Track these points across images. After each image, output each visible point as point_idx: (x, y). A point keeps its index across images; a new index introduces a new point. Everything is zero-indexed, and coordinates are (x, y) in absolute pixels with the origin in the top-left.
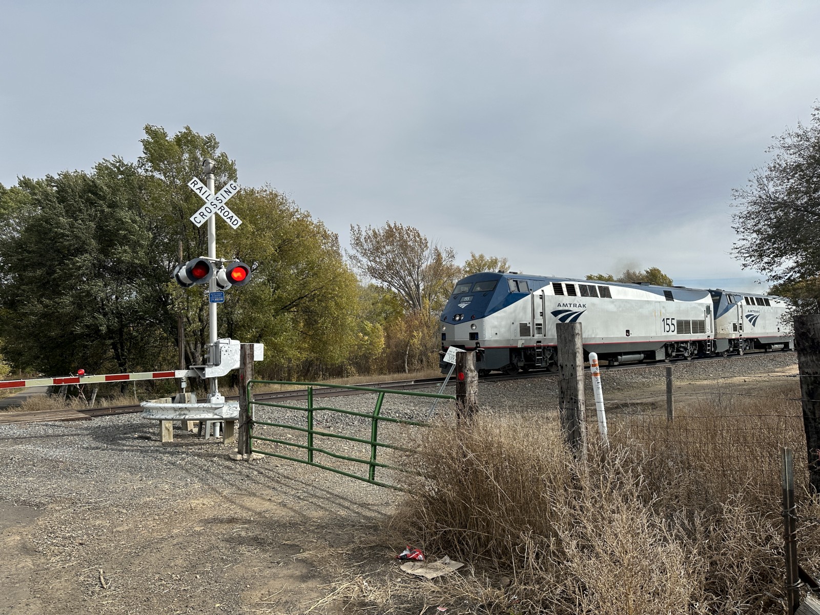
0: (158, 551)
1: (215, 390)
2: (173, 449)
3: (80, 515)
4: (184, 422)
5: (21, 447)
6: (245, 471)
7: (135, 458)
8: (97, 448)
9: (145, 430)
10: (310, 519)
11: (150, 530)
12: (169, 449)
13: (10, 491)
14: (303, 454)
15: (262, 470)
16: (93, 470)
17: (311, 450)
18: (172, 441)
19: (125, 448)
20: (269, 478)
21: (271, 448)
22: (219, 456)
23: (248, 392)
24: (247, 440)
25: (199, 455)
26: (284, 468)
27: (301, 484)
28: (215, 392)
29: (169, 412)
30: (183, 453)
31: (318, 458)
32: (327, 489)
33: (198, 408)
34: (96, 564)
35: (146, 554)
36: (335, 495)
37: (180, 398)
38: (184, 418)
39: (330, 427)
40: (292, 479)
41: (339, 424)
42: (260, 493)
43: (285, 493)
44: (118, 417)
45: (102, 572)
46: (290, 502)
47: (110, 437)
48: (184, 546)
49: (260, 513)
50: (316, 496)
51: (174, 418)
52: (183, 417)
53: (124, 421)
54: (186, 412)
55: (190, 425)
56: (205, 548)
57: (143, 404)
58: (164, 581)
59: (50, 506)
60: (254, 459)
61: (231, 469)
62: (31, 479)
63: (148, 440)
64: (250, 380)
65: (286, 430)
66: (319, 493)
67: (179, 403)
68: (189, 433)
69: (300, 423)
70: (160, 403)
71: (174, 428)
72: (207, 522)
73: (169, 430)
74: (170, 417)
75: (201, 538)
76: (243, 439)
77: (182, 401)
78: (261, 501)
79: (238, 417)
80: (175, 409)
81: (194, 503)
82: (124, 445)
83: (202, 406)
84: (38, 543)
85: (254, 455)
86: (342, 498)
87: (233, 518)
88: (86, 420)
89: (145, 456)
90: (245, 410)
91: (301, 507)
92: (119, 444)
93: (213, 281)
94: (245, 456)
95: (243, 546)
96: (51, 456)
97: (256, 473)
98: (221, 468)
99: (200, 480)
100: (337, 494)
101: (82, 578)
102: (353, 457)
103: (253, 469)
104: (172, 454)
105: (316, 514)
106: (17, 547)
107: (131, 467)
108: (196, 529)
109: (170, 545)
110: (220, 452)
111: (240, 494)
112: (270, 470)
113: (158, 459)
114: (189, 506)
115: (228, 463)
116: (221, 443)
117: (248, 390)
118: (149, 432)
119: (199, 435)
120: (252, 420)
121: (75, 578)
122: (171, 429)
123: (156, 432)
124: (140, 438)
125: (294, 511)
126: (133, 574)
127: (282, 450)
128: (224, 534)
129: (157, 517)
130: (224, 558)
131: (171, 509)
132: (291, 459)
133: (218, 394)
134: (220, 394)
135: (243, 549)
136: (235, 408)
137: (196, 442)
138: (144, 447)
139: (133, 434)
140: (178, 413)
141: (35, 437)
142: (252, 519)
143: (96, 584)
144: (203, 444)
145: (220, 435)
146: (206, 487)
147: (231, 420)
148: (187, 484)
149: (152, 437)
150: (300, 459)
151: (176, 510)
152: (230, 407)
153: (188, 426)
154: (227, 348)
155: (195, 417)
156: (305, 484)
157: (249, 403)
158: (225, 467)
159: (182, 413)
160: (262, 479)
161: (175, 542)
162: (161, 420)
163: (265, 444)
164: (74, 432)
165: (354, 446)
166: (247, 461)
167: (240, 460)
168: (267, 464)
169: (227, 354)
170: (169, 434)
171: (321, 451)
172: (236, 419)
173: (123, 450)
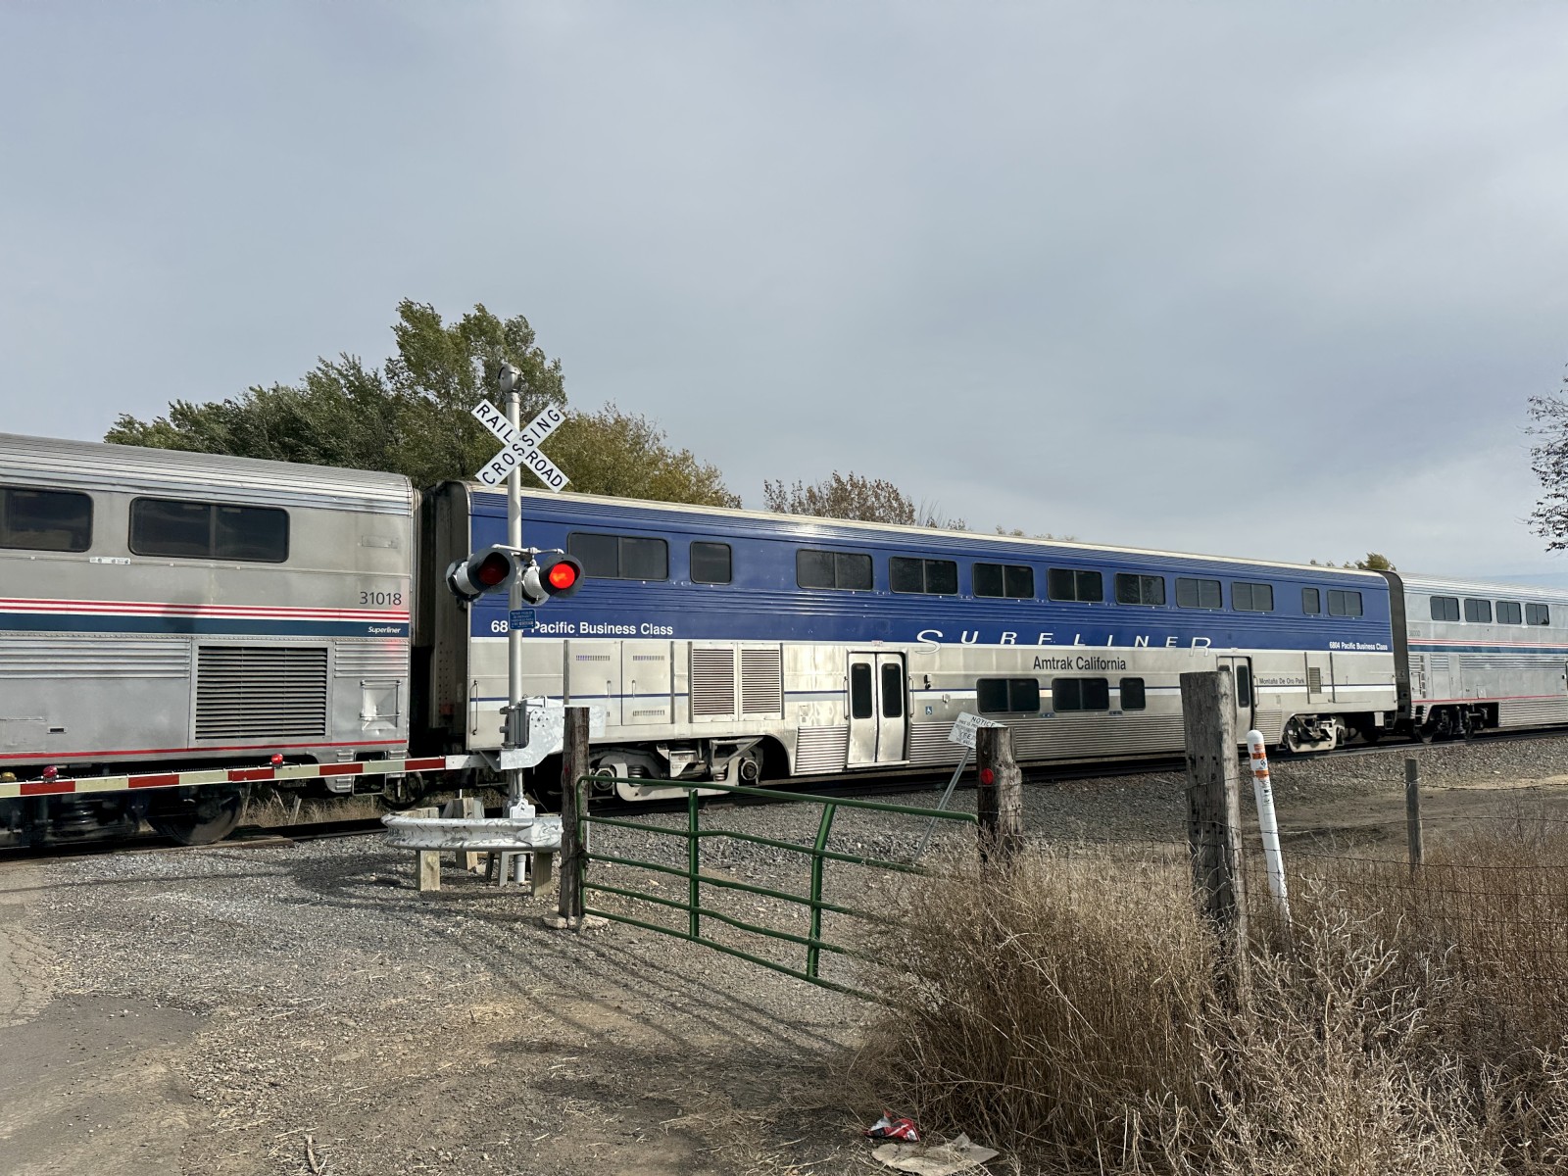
0: (413, 1103)
1: (518, 793)
2: (439, 904)
3: (271, 1028)
4: (461, 854)
5: (170, 897)
6: (572, 950)
7: (371, 921)
8: (303, 901)
9: (389, 867)
10: (696, 1049)
11: (398, 1062)
12: (432, 905)
13: (148, 979)
14: (679, 920)
15: (604, 950)
16: (295, 942)
17: (695, 912)
18: (438, 889)
19: (353, 901)
20: (617, 964)
21: (621, 905)
22: (525, 920)
23: (578, 799)
24: (576, 889)
25: (488, 918)
26: (645, 946)
27: (676, 978)
28: (517, 798)
29: (434, 834)
30: (458, 912)
31: (708, 929)
32: (727, 991)
33: (487, 829)
34: (301, 1125)
35: (391, 1109)
36: (743, 1003)
37: (455, 808)
38: (461, 847)
39: (729, 868)
40: (660, 969)
41: (747, 861)
42: (601, 994)
43: (648, 996)
44: (341, 842)
45: (310, 1141)
46: (657, 1013)
47: (325, 880)
48: (460, 1095)
49: (600, 1036)
50: (706, 1005)
51: (443, 845)
52: (459, 844)
53: (350, 850)
54: (465, 835)
55: (472, 860)
56: (500, 1100)
57: (387, 818)
58: (422, 1164)
59: (219, 1010)
60: (588, 928)
61: (545, 945)
62: (186, 956)
63: (395, 887)
64: (581, 775)
65: (648, 872)
66: (712, 998)
67: (453, 817)
68: (470, 874)
69: (673, 859)
70: (419, 817)
71: (443, 864)
72: (501, 1048)
73: (432, 869)
74: (435, 844)
75: (491, 1081)
76: (568, 888)
77: (458, 813)
78: (603, 1011)
79: (559, 845)
80: (444, 829)
81: (478, 1010)
82: (351, 896)
83: (493, 824)
84: (196, 1081)
85: (589, 920)
86: (756, 1010)
87: (551, 1043)
88: (284, 847)
89: (390, 918)
90: (572, 832)
91: (678, 1025)
92: (342, 895)
93: (516, 591)
94: (573, 921)
95: (570, 1098)
96: (222, 914)
97: (592, 954)
98: (527, 943)
99: (489, 967)
100: (746, 1000)
101: (274, 1152)
102: (776, 929)
103: (587, 946)
104: (438, 914)
105: (705, 1041)
106: (160, 1086)
107: (363, 939)
108: (482, 1062)
109: (434, 1092)
110: (526, 912)
111: (562, 996)
112: (618, 950)
113: (413, 924)
114: (469, 1016)
115: (540, 934)
116: (527, 894)
117: (577, 793)
118: (397, 872)
119: (487, 878)
120: (585, 851)
121: (263, 1152)
122: (437, 867)
123: (409, 871)
124: (379, 882)
125: (666, 1032)
126: (367, 1148)
127: (640, 911)
128: (533, 1075)
129: (410, 1037)
130: (535, 1121)
131: (438, 1022)
132: (657, 929)
133: (523, 801)
134: (526, 802)
135: (569, 1104)
136: (553, 829)
137: (480, 891)
138: (386, 900)
139: (368, 874)
140: (449, 836)
141: (195, 878)
142: (586, 1046)
143: (300, 1165)
144: (495, 896)
145: (526, 879)
146: (501, 980)
147: (545, 851)
148: (464, 975)
149: (401, 880)
150: (675, 929)
151: (444, 1024)
152: (545, 825)
153: (468, 861)
154: (540, 714)
155: (481, 845)
156: (684, 978)
157: (580, 820)
158: (536, 940)
159: (458, 836)
160: (604, 967)
161: (444, 1085)
162: (418, 850)
163: (608, 899)
164: (263, 870)
165: (776, 905)
166: (575, 930)
167: (564, 928)
168: (614, 937)
169: (539, 725)
170: (433, 877)
171: (713, 915)
172: (556, 849)
173: (350, 906)
